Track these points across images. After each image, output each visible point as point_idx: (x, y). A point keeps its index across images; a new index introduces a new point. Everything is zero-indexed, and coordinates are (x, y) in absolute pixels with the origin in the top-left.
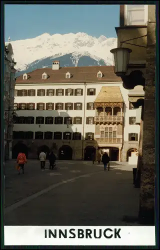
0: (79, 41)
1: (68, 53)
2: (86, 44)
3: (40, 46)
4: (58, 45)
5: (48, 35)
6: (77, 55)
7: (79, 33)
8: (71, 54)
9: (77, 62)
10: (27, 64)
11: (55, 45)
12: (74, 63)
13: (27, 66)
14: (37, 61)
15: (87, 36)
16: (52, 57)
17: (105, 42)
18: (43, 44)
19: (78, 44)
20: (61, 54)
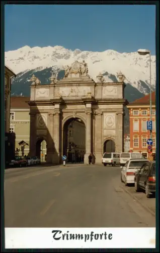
0: (57, 54)
1: (49, 67)
2: (63, 56)
3: (22, 59)
4: (38, 58)
5: (29, 47)
6: (56, 69)
7: (57, 47)
8: (51, 68)
9: (57, 75)
11: (35, 57)
15: (64, 49)
16: (34, 70)
17: (80, 55)
18: (25, 56)
19: (57, 57)
20: (42, 67)
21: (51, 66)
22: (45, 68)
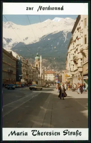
0: (67, 23)
1: (61, 30)
2: (71, 24)
3: (46, 27)
4: (55, 26)
5: (50, 20)
6: (66, 32)
7: (67, 18)
8: (63, 31)
9: (66, 35)
10: (40, 37)
11: (54, 26)
12: (64, 36)
13: (40, 39)
14: (45, 36)
15: (71, 19)
16: (53, 33)
18: (47, 25)
19: (66, 25)
20: (57, 31)
21: (63, 30)
22: (60, 31)
